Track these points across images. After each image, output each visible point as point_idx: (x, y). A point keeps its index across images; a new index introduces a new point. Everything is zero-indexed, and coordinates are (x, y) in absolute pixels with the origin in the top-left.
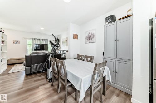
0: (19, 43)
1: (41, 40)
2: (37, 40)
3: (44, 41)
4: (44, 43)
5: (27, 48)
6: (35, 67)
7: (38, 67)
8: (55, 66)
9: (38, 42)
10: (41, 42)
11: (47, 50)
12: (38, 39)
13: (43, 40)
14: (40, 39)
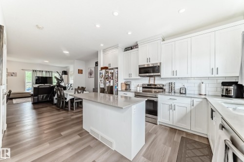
0: (16, 76)
1: (44, 73)
2: (38, 72)
3: (48, 74)
4: (48, 76)
5: (26, 81)
6: (41, 97)
7: (44, 97)
8: (59, 93)
9: (40, 75)
10: (44, 75)
11: (52, 83)
12: (40, 71)
13: (46, 72)
14: (42, 71)
